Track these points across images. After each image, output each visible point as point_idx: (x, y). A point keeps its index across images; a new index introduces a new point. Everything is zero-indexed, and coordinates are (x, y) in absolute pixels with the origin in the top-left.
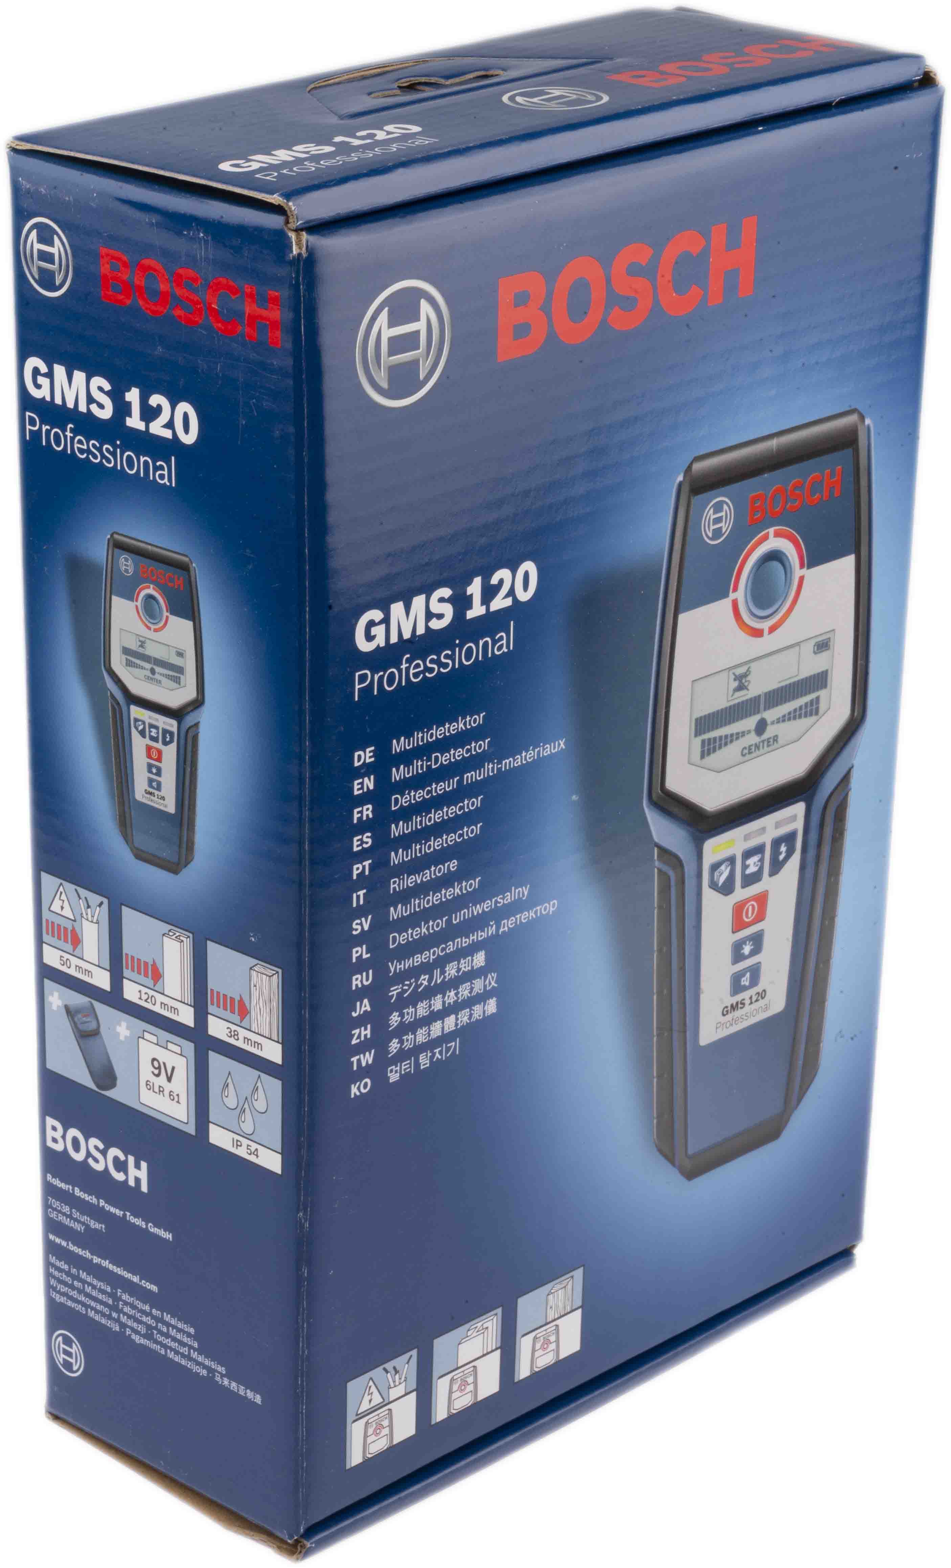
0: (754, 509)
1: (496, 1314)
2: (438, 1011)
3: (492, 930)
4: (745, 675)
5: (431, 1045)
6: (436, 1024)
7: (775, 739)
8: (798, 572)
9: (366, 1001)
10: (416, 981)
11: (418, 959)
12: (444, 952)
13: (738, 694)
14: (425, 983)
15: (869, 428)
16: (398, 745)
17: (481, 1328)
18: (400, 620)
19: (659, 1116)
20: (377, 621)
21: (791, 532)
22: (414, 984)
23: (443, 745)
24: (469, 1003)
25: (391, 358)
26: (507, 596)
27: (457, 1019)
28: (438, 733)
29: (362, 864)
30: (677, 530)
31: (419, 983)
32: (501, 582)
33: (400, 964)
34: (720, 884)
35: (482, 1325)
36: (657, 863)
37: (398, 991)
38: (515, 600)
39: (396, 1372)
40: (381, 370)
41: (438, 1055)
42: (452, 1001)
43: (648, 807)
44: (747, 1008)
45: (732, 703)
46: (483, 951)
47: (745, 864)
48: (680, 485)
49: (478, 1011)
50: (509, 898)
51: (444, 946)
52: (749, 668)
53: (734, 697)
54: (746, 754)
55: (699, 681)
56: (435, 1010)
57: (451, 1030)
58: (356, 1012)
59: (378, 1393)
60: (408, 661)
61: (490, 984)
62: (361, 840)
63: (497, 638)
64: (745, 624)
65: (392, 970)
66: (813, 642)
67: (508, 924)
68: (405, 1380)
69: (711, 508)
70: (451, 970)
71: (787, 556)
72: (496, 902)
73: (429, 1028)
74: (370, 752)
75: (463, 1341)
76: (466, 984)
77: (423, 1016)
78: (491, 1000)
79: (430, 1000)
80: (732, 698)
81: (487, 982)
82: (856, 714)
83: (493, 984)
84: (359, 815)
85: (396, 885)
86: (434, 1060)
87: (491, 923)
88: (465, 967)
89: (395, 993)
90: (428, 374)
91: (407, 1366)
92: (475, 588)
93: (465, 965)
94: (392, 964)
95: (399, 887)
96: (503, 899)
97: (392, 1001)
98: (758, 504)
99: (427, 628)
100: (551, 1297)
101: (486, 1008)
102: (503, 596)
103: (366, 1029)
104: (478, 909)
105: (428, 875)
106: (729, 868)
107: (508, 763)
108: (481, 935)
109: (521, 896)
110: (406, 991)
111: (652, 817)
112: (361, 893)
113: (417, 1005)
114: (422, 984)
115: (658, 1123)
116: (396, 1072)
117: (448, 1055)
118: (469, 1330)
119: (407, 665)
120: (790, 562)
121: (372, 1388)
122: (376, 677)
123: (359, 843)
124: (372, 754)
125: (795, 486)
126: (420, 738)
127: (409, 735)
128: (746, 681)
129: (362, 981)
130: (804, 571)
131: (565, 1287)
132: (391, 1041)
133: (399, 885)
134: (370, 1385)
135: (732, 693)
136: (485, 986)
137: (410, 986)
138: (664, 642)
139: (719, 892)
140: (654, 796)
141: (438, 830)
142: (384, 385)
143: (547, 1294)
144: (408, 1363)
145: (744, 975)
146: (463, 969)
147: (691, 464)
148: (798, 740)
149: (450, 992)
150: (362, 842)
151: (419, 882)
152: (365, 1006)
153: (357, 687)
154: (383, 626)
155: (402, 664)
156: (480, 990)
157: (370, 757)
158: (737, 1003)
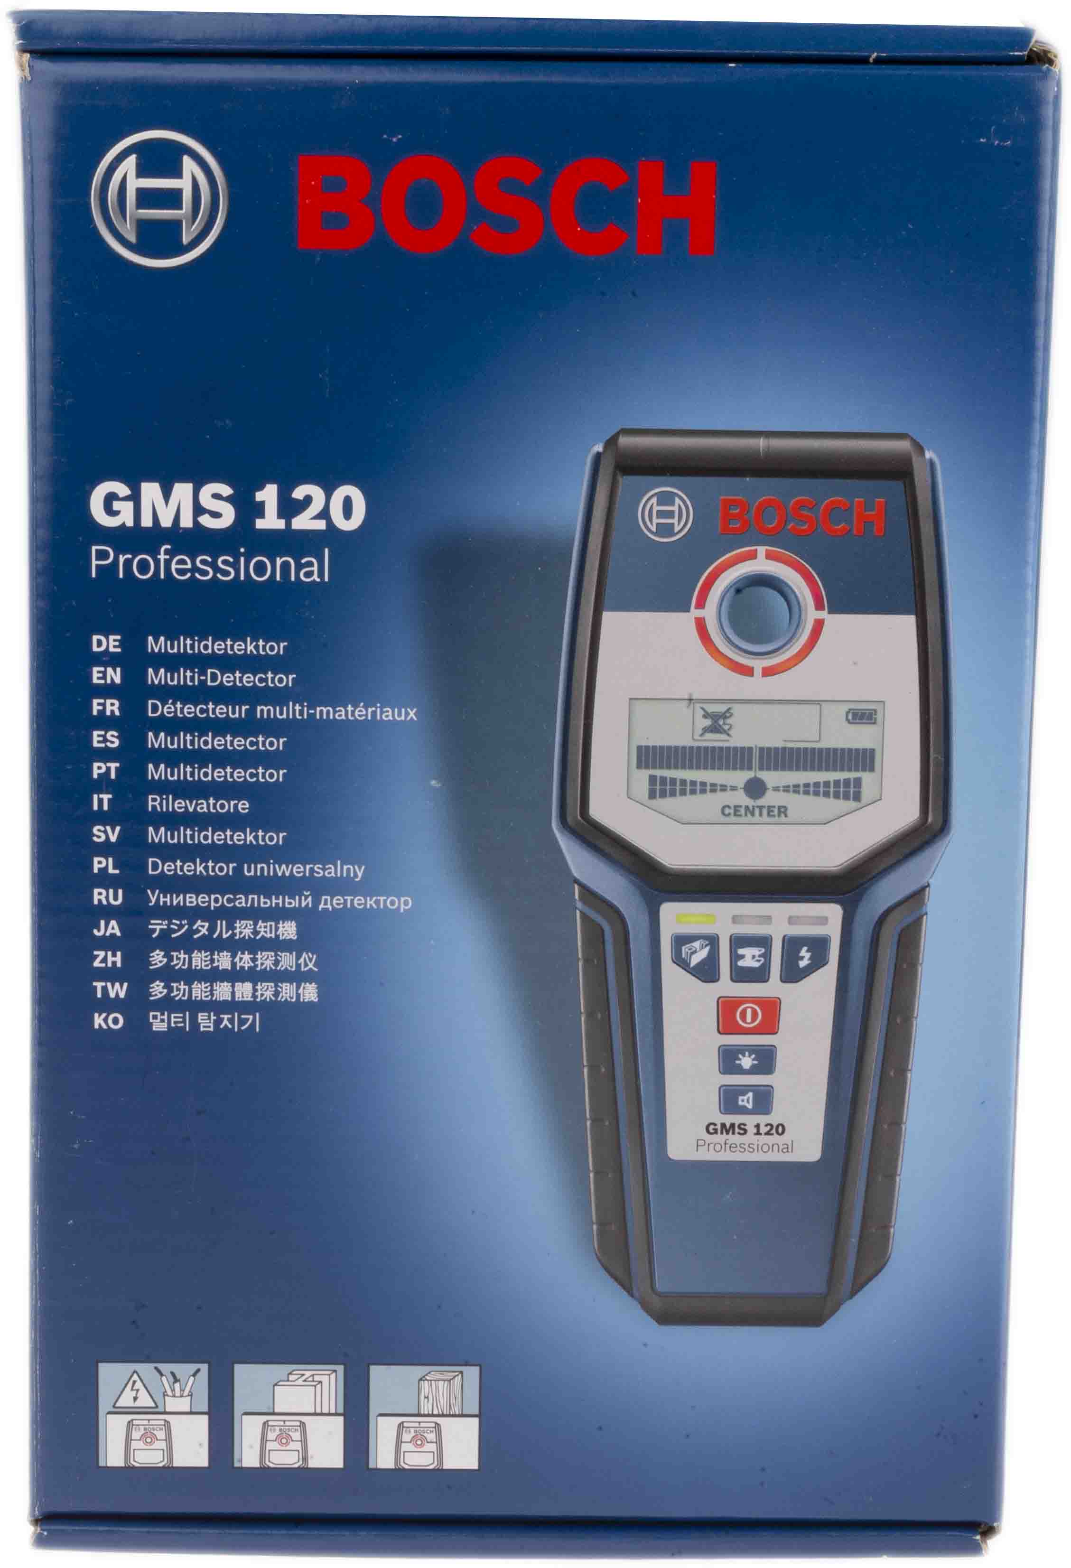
0: (727, 517)
1: (335, 1371)
2: (223, 970)
3: (307, 901)
4: (725, 716)
5: (217, 1007)
6: (222, 984)
7: (783, 810)
8: (811, 614)
9: (113, 923)
10: (191, 924)
11: (191, 900)
12: (232, 904)
13: (709, 736)
14: (204, 931)
15: (932, 464)
16: (156, 645)
17: (311, 1379)
18: (155, 502)
19: (602, 1224)
20: (121, 496)
21: (797, 560)
22: (186, 927)
23: (227, 663)
24: (277, 976)
25: (140, 211)
26: (318, 517)
27: (255, 990)
28: (218, 647)
29: (105, 764)
30: (595, 508)
31: (195, 927)
32: (308, 500)
33: (165, 897)
34: (692, 965)
35: (313, 1375)
36: (579, 905)
37: (162, 927)
38: (330, 523)
39: (176, 1380)
40: (126, 221)
41: (225, 1022)
42: (246, 966)
43: (559, 830)
44: (750, 1137)
45: (696, 744)
46: (293, 922)
47: (736, 952)
48: (598, 457)
49: (288, 991)
50: (331, 872)
51: (232, 897)
52: (729, 709)
53: (703, 738)
54: (729, 814)
55: (639, 701)
56: (221, 968)
57: (245, 999)
58: (99, 931)
59: (145, 1391)
60: (167, 552)
61: (306, 965)
62: (104, 736)
63: (303, 561)
64: (719, 652)
65: (153, 900)
66: (845, 708)
67: (329, 903)
68: (191, 1395)
69: (653, 496)
70: (244, 929)
71: (788, 586)
72: (312, 870)
73: (212, 986)
74: (115, 640)
75: (281, 1383)
76: (269, 953)
77: (201, 969)
78: (308, 984)
79: (212, 954)
80: (700, 738)
81: (301, 961)
82: (930, 820)
83: (311, 966)
84: (101, 708)
85: (156, 803)
86: (222, 1027)
87: (305, 893)
88: (266, 932)
89: (158, 927)
90: (192, 241)
91: (192, 1378)
92: (268, 495)
93: (265, 929)
94: (153, 894)
95: (161, 807)
96: (324, 869)
97: (154, 936)
98: (735, 511)
99: (196, 522)
100: (425, 1384)
101: (301, 991)
102: (313, 515)
103: (114, 955)
104: (283, 870)
105: (203, 806)
106: (708, 948)
107: (323, 711)
108: (291, 903)
109: (352, 875)
110: (175, 931)
111: (567, 845)
112: (106, 797)
113: (192, 953)
114: (198, 931)
115: (600, 1233)
116: (162, 1021)
117: (243, 1028)
118: (290, 1374)
119: (168, 557)
120: (796, 597)
121: (136, 1384)
122: (122, 559)
123: (101, 739)
124: (117, 643)
125: (800, 504)
126: (186, 645)
127: (172, 637)
128: (724, 724)
129: (107, 898)
130: (823, 614)
131: (450, 1381)
132: (154, 982)
133: (161, 804)
134: (133, 1379)
135: (700, 732)
136: (298, 966)
137: (181, 926)
138: (580, 639)
139: (691, 973)
140: (569, 819)
141: (220, 758)
142: (132, 238)
143: (419, 1378)
144: (194, 1375)
145: (744, 1093)
146: (262, 933)
147: (617, 435)
148: (825, 824)
149: (243, 953)
150: (105, 740)
151: (191, 810)
152: (113, 928)
153: (94, 563)
154: (130, 504)
155: (160, 554)
156: (292, 967)
157: (115, 647)
158: (732, 1125)
